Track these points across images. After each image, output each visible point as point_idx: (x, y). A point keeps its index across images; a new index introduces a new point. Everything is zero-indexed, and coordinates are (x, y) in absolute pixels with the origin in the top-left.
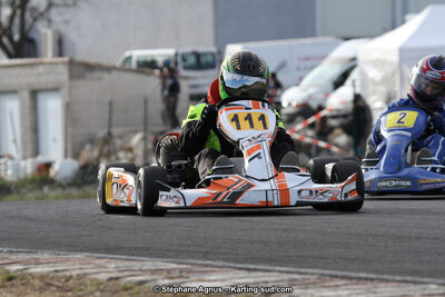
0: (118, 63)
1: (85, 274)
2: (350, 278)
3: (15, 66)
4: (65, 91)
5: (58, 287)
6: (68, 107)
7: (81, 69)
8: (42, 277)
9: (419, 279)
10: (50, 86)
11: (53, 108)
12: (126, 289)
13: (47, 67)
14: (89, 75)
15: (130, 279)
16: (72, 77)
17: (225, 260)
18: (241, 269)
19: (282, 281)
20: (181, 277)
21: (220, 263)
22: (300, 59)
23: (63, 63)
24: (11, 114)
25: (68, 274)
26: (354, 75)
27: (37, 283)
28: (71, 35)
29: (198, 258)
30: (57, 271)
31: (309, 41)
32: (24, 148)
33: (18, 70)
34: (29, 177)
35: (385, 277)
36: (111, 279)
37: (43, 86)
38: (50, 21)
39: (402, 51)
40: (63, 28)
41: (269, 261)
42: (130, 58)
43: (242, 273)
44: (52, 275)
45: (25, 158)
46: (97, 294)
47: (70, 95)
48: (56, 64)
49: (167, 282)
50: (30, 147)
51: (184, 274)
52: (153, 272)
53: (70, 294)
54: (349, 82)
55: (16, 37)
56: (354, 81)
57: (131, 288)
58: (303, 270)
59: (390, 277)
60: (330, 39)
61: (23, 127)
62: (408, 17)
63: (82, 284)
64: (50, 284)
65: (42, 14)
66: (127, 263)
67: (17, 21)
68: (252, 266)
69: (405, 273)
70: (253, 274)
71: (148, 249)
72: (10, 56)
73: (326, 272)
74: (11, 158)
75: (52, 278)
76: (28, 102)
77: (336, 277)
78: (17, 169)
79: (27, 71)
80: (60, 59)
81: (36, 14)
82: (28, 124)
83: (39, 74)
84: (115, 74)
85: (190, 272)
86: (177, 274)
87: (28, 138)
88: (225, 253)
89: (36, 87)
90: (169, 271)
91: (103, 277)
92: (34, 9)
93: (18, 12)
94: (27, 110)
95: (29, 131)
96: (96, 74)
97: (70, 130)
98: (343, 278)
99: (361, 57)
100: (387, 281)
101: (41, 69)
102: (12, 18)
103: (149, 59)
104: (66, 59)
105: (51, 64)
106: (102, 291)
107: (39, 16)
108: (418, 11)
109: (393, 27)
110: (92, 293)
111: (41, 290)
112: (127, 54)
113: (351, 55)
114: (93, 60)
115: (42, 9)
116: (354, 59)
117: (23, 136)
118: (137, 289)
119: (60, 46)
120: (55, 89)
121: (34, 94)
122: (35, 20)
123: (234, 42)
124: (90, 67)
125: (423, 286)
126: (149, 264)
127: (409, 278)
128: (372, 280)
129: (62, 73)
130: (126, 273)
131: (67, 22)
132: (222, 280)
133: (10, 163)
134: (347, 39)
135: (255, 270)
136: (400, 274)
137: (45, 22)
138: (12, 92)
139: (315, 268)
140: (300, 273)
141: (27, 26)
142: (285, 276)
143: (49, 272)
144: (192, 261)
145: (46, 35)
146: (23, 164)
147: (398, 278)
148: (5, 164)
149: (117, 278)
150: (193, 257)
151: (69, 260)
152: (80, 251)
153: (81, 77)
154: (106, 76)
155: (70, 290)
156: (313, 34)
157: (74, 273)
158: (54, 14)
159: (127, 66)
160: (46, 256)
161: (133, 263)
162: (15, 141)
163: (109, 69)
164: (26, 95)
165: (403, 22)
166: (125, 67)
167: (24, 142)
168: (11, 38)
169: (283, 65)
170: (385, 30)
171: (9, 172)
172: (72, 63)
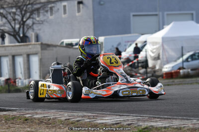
0: (59, 44)
1: (56, 118)
2: (161, 118)
3: (21, 45)
4: (40, 54)
5: (45, 123)
6: (41, 60)
7: (45, 46)
8: (39, 119)
9: (189, 118)
10: (34, 52)
11: (35, 61)
12: (72, 123)
13: (33, 46)
14: (48, 49)
15: (73, 119)
16: (42, 49)
17: (110, 112)
18: (117, 115)
19: (134, 119)
20: (94, 118)
21: (109, 113)
22: (126, 42)
23: (39, 44)
24: (20, 63)
25: (49, 118)
26: (146, 47)
27: (37, 121)
28: (41, 35)
29: (100, 111)
30: (45, 117)
31: (129, 35)
32: (25, 76)
33: (22, 47)
34: (27, 85)
35: (175, 117)
36: (66, 120)
37: (31, 53)
38: (33, 29)
39: (163, 38)
40: (38, 32)
41: (128, 112)
42: (63, 42)
43: (118, 117)
44: (43, 118)
45: (25, 79)
46: (61, 125)
47: (42, 55)
48: (36, 44)
49: (88, 120)
50: (27, 75)
51: (95, 117)
52: (82, 117)
53: (50, 125)
54: (144, 50)
55: (21, 35)
56: (146, 50)
57: (74, 123)
58: (142, 115)
59: (177, 118)
60: (137, 34)
61: (24, 68)
62: (165, 26)
63: (55, 122)
64: (42, 122)
65: (30, 27)
66: (72, 113)
67: (21, 30)
68: (121, 114)
69: (182, 116)
70: (122, 117)
71: (79, 108)
72: (19, 42)
73: (151, 116)
74: (20, 79)
75: (43, 119)
76: (26, 59)
77: (155, 118)
78: (22, 83)
79: (26, 47)
80: (38, 43)
81: (28, 27)
82: (26, 67)
83: (30, 49)
84: (58, 48)
85: (97, 116)
86: (92, 117)
87: (26, 72)
88: (110, 109)
89: (29, 53)
90: (89, 116)
91: (63, 119)
92: (28, 25)
93: (22, 26)
94: (26, 61)
95: (26, 69)
96: (51, 48)
97: (41, 69)
98: (158, 118)
99: (148, 41)
100: (176, 119)
101: (30, 47)
102: (19, 28)
103: (70, 42)
104: (40, 43)
105: (35, 44)
106: (63, 124)
107: (29, 27)
108: (168, 24)
109: (159, 30)
110: (59, 125)
111: (39, 124)
112: (62, 41)
113: (144, 40)
114: (49, 43)
115: (30, 25)
116: (146, 42)
117: (24, 71)
118: (76, 123)
119: (37, 38)
120: (36, 54)
121: (28, 56)
122: (28, 29)
123: (101, 36)
124: (48, 46)
125: (191, 121)
126: (81, 114)
127: (185, 118)
128: (170, 119)
129: (38, 48)
130: (72, 117)
131: (40, 30)
132: (110, 119)
133: (20, 81)
134: (143, 34)
135: (123, 115)
136: (180, 116)
137: (32, 30)
138: (20, 55)
139: (146, 114)
140: (141, 117)
141: (25, 31)
142: (135, 118)
143: (42, 117)
144: (98, 112)
145: (32, 34)
146: (25, 81)
147: (180, 118)
148: (18, 81)
149: (69, 119)
150: (97, 111)
151: (49, 113)
152: (53, 109)
153: (45, 49)
154: (54, 49)
155: (50, 124)
156: (130, 33)
157: (52, 117)
158: (35, 27)
159: (62, 45)
160: (39, 111)
161: (74, 114)
162: (21, 73)
163: (55, 46)
164: (25, 56)
165: (163, 28)
166: (61, 45)
167: (25, 73)
168: (19, 36)
169: (119, 44)
170: (156, 31)
171: (20, 84)
172: (42, 44)
